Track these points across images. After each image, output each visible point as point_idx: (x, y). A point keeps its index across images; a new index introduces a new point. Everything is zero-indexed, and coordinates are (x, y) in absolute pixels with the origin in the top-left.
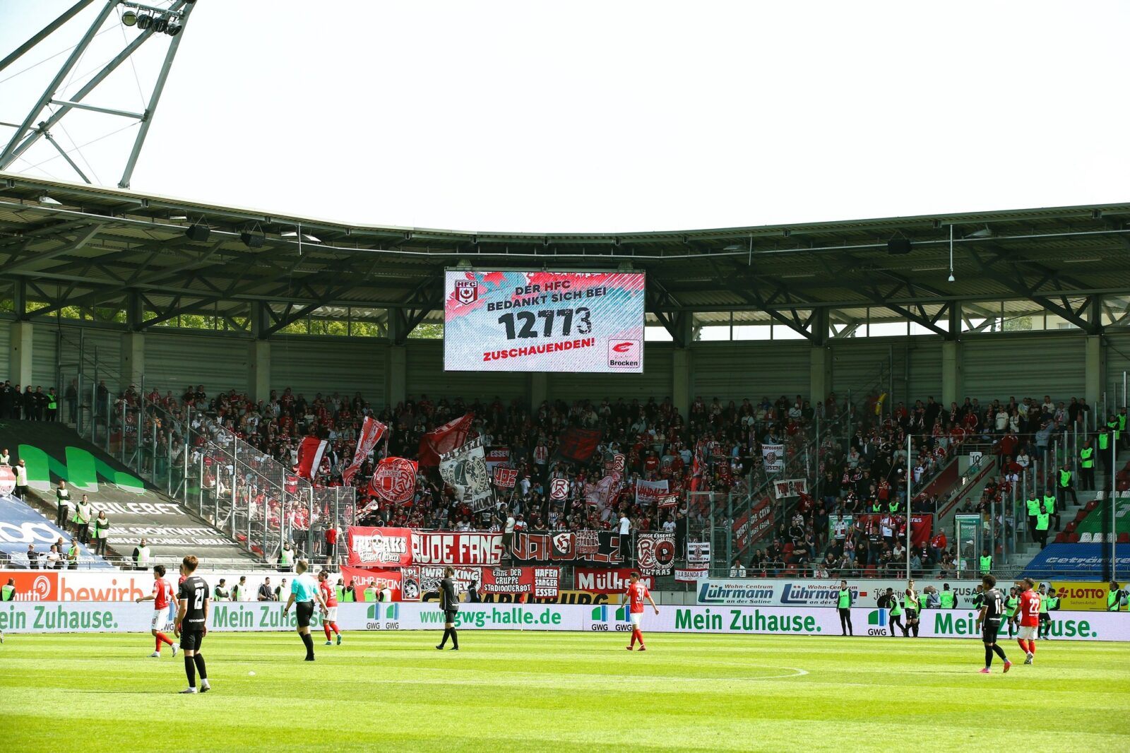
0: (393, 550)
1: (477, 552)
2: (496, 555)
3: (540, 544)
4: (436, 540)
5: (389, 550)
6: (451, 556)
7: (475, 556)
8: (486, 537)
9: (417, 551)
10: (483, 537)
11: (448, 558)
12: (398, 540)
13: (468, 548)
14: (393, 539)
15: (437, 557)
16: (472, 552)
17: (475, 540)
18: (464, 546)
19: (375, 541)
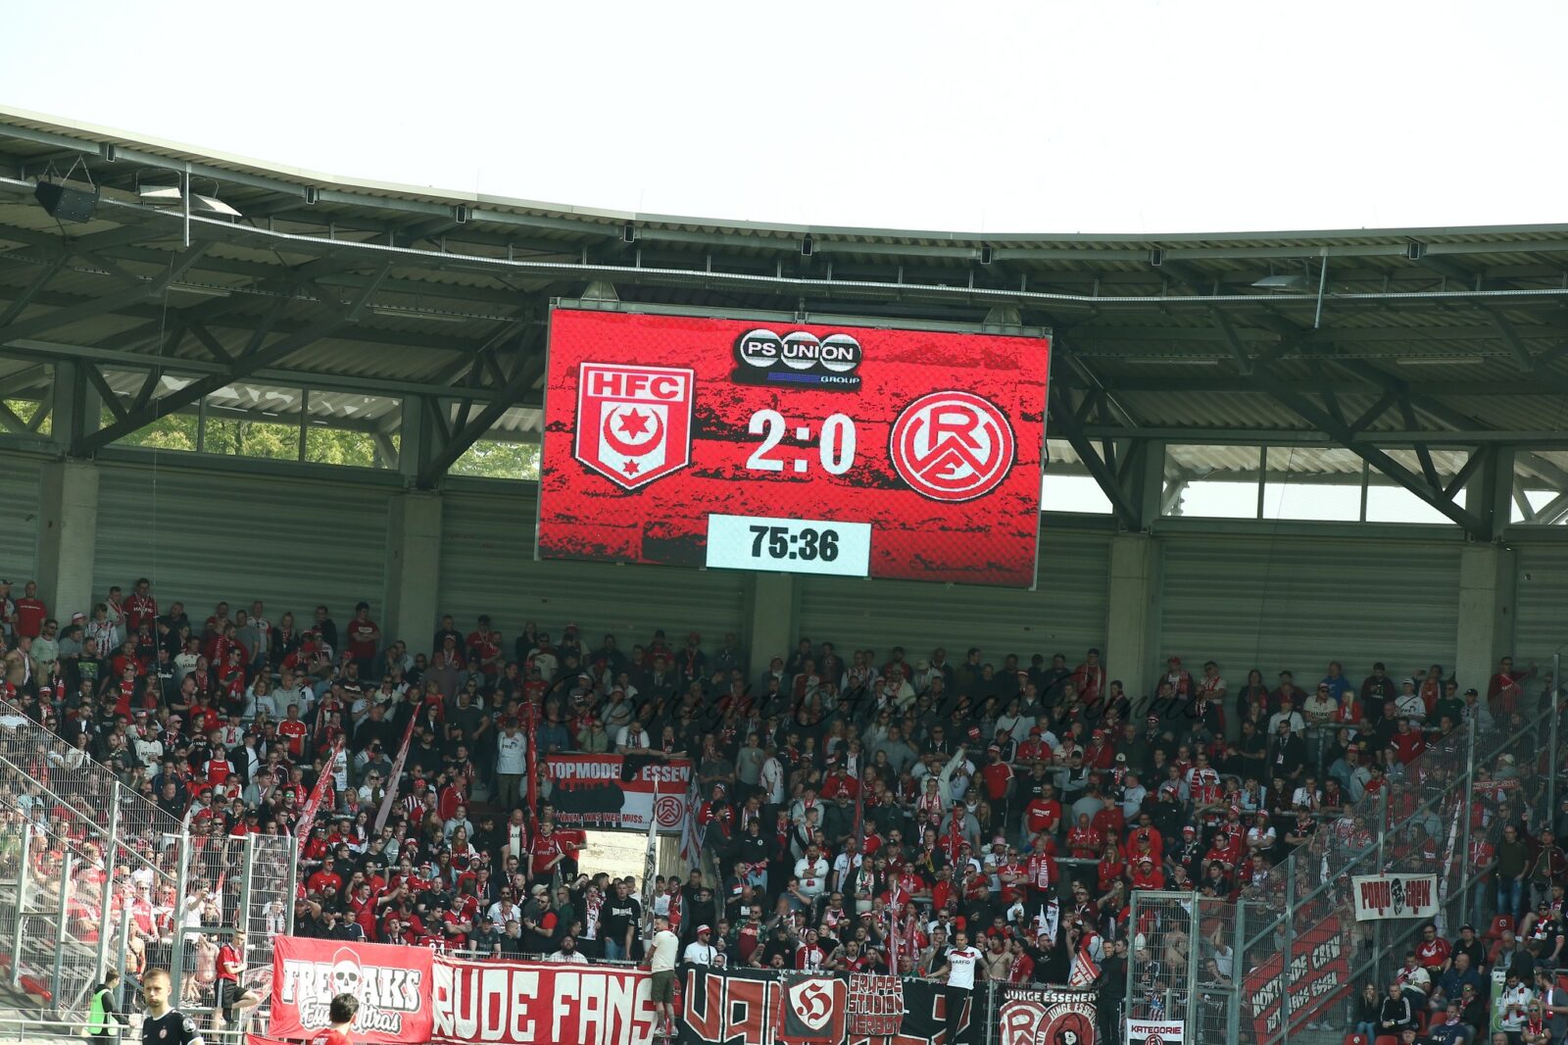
0: (386, 1002)
1: (596, 1016)
2: (645, 1026)
3: (756, 1005)
4: (494, 980)
5: (374, 1001)
6: (531, 1024)
7: (591, 1025)
8: (621, 978)
9: (447, 1006)
10: (613, 980)
11: (523, 1027)
12: (399, 976)
13: (575, 1006)
14: (386, 973)
15: (494, 1026)
16: (585, 1015)
17: (594, 984)
18: (566, 999)
19: (340, 976)
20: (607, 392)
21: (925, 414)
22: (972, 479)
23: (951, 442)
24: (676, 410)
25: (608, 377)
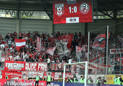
0: (20, 67)
1: (42, 68)
2: (47, 69)
3: (56, 66)
4: (32, 64)
5: (18, 67)
6: (36, 69)
7: (42, 69)
8: (45, 64)
9: (27, 67)
10: (44, 64)
11: (35, 69)
12: (21, 64)
13: (40, 67)
14: (20, 64)
15: (32, 69)
16: (41, 68)
17: (42, 65)
18: (39, 66)
19: (14, 64)
20: (57, 7)
21: (82, 5)
22: (86, 11)
23: (84, 8)
24: (63, 8)
25: (57, 5)
